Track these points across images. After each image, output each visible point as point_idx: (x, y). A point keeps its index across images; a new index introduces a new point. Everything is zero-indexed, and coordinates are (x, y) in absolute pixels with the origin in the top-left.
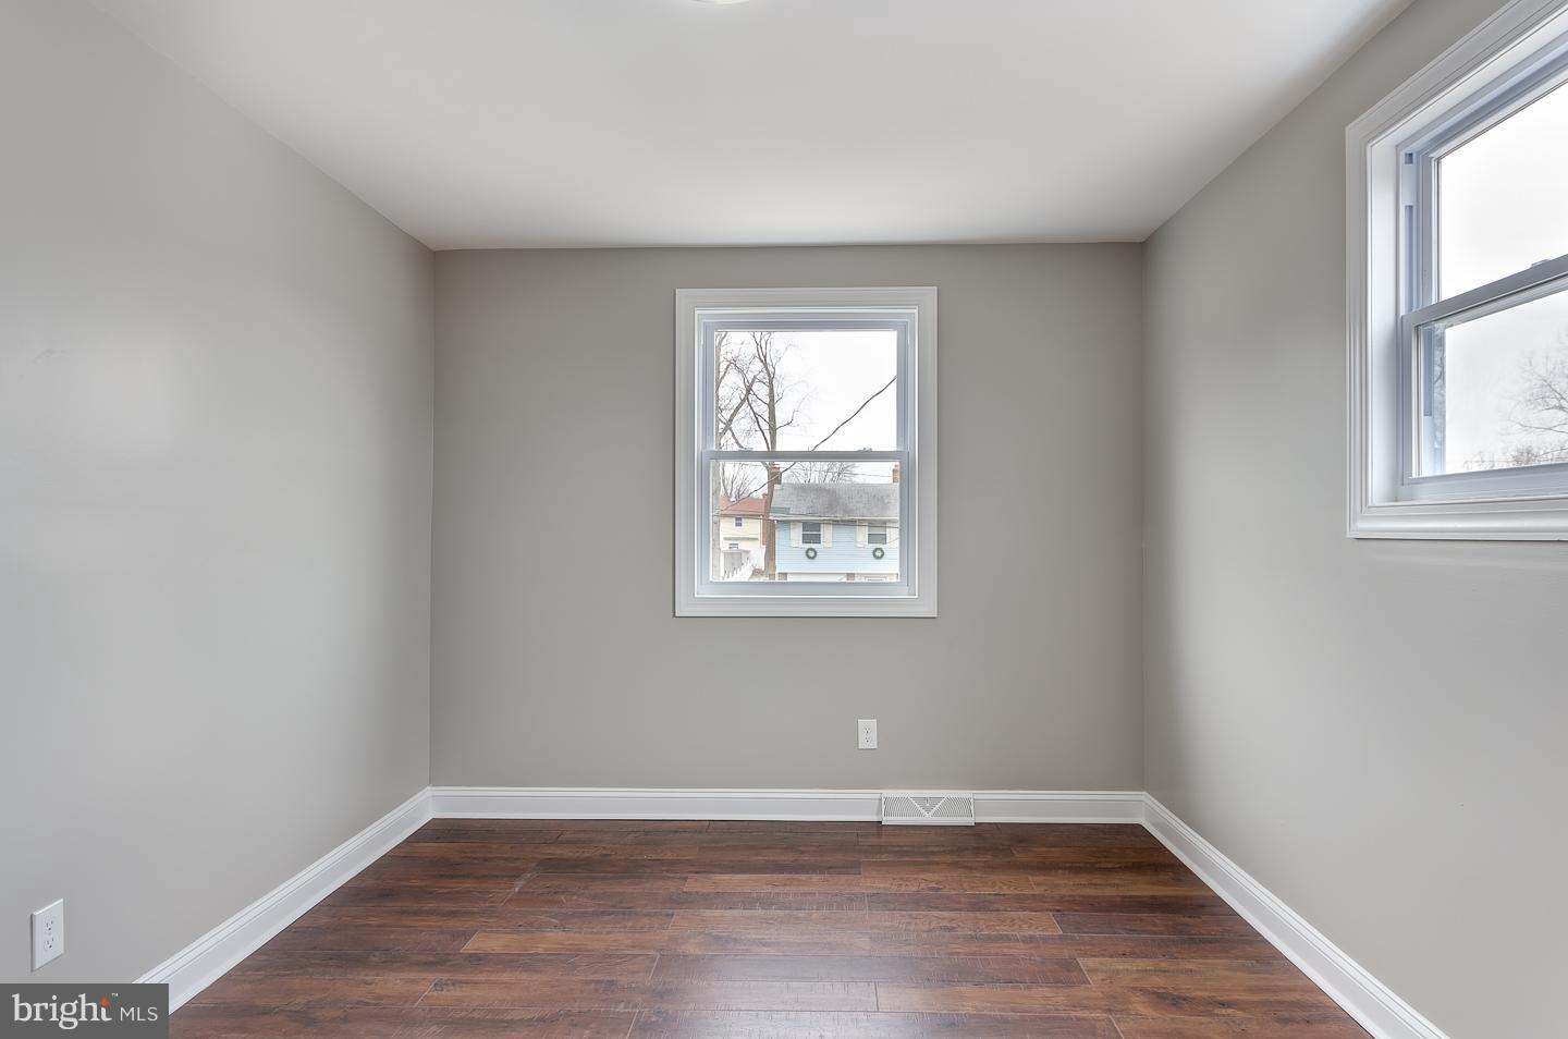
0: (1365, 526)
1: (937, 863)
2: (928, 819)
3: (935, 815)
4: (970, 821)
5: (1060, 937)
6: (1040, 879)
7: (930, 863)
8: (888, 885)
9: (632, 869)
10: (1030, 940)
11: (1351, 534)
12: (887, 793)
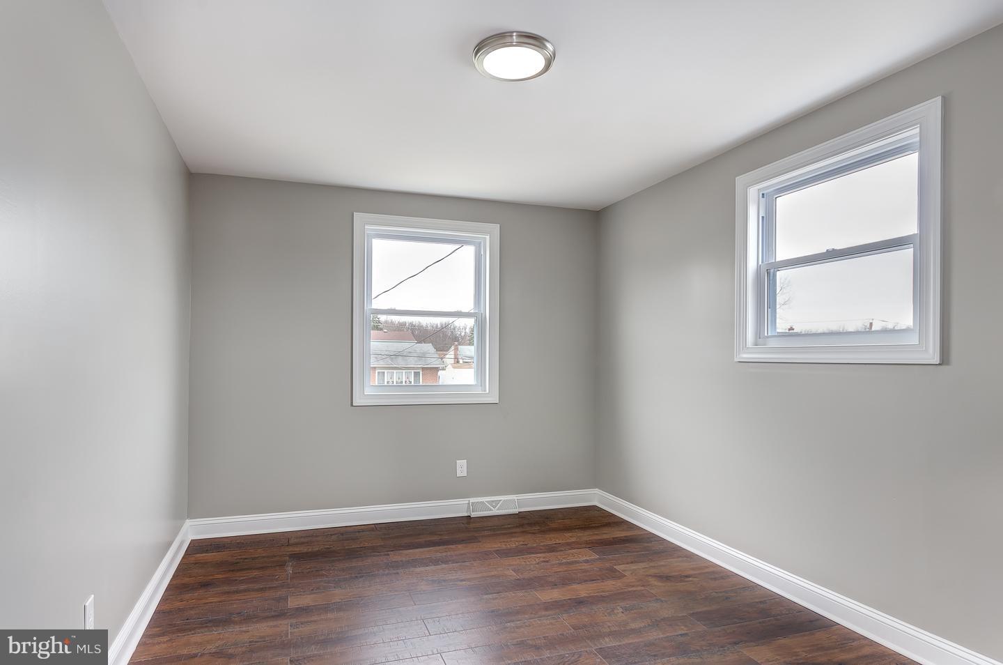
0: (746, 356)
1: (515, 533)
2: (495, 512)
3: (498, 509)
4: (516, 511)
5: (600, 559)
6: (570, 534)
7: (512, 533)
8: (499, 545)
9: (352, 554)
10: (587, 561)
11: (736, 360)
12: (472, 500)
